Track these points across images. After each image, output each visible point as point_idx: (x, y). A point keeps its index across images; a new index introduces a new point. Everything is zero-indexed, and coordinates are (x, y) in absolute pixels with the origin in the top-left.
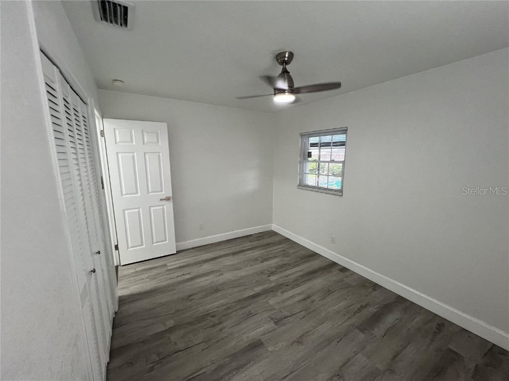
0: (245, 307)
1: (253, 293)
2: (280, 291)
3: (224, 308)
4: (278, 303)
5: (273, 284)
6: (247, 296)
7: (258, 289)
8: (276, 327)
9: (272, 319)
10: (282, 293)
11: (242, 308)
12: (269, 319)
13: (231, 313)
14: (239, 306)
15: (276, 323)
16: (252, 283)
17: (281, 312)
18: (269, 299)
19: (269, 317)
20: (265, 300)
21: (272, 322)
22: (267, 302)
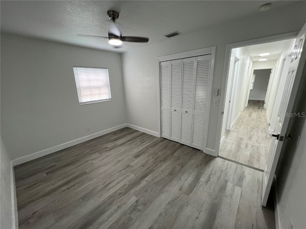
0: (147, 169)
1: (146, 179)
2: (127, 186)
3: (159, 166)
4: (128, 176)
5: (132, 191)
6: (149, 176)
7: (144, 183)
8: (129, 164)
9: (132, 167)
10: (125, 185)
11: (149, 168)
12: (133, 166)
13: (153, 164)
14: (151, 168)
15: (129, 165)
16: (150, 188)
17: (126, 171)
18: (134, 177)
19: (133, 167)
20: (137, 176)
21: (131, 165)
22: (135, 175)
